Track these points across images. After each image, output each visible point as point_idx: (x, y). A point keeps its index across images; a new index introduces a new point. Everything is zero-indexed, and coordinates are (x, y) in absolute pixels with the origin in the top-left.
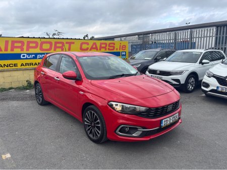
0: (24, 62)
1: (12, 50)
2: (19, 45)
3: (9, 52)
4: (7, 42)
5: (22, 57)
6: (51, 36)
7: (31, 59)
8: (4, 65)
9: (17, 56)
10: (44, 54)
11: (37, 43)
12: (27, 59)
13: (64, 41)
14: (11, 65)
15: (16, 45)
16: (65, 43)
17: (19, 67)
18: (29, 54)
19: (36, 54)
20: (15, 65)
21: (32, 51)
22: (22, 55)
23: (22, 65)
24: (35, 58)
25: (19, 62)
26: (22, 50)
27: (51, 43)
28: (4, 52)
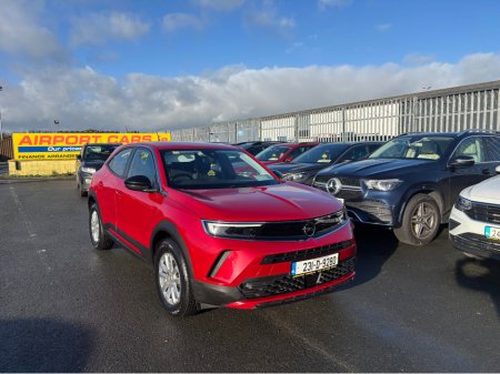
0: (51, 154)
1: (41, 143)
2: (47, 139)
3: (38, 145)
5: (49, 150)
7: (57, 151)
8: (34, 156)
9: (45, 149)
10: (69, 147)
11: (63, 137)
12: (53, 151)
15: (44, 139)
16: (91, 137)
17: (46, 158)
18: (55, 147)
19: (62, 148)
20: (43, 156)
21: (58, 144)
23: (49, 156)
24: (61, 150)
25: (46, 154)
26: (49, 143)
27: (76, 138)
28: (34, 146)
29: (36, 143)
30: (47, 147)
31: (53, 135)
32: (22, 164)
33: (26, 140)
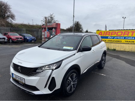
0: (109, 40)
2: (108, 33)
4: (104, 32)
7: (112, 39)
10: (118, 37)
11: (115, 32)
12: (110, 38)
14: (104, 41)
15: (107, 33)
16: (130, 32)
17: (107, 41)
18: (111, 37)
19: (114, 37)
24: (114, 38)
25: (107, 40)
26: (109, 35)
27: (122, 32)
28: (103, 36)
29: (104, 35)
30: (108, 37)
31: (111, 31)
33: (101, 34)
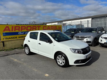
2: (18, 28)
3: (14, 31)
5: (19, 34)
6: (31, 24)
7: (23, 34)
8: (11, 38)
9: (17, 34)
11: (25, 27)
12: (21, 34)
13: (37, 26)
14: (14, 38)
15: (17, 28)
18: (22, 32)
19: (25, 32)
20: (16, 38)
21: (23, 31)
22: (19, 33)
23: (19, 37)
24: (25, 34)
25: (17, 36)
26: (19, 30)
27: (31, 27)
28: (11, 32)
29: (12, 30)
30: (18, 32)
31: (20, 26)
32: (5, 43)
33: (7, 29)
